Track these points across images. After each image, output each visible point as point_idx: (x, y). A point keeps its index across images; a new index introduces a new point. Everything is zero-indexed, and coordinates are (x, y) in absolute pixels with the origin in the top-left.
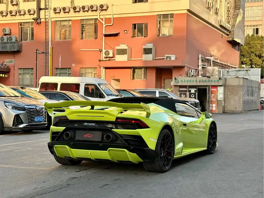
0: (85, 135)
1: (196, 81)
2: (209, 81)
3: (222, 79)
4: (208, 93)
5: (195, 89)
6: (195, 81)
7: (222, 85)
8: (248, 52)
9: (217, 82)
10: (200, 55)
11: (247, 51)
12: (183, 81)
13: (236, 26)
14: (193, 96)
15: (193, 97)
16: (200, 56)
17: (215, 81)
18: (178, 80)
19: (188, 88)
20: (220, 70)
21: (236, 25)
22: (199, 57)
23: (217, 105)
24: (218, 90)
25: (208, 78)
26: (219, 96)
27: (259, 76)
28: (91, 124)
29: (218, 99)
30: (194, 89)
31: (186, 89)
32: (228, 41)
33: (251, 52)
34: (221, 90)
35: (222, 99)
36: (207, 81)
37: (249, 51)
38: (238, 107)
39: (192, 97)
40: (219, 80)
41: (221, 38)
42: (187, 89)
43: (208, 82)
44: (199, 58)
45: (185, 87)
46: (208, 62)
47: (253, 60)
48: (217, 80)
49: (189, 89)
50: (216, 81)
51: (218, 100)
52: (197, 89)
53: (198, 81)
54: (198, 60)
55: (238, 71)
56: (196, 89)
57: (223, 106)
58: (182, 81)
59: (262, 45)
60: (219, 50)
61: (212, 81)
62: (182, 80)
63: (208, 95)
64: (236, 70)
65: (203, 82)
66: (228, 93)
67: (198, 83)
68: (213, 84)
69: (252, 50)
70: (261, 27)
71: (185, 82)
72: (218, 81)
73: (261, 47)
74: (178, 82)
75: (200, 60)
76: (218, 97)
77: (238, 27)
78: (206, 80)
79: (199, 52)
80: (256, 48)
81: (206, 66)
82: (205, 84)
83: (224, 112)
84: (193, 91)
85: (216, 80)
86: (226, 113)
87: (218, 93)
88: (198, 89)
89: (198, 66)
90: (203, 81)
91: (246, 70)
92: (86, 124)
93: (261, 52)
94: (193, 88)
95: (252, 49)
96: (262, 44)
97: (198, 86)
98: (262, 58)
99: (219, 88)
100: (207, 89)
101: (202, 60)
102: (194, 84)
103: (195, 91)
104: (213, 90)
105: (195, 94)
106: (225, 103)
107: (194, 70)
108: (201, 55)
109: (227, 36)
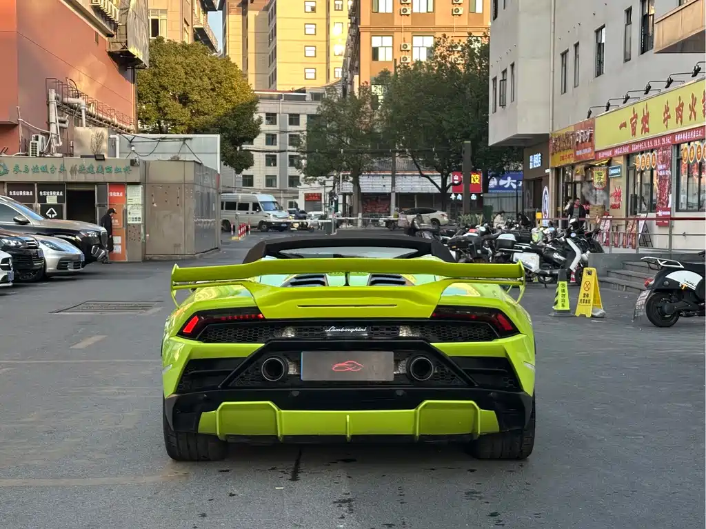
0: (336, 366)
1: (63, 170)
2: (101, 170)
3: (139, 166)
4: (99, 206)
5: (58, 193)
6: (58, 170)
7: (138, 181)
8: (153, 88)
9: (123, 173)
10: (53, 91)
11: (149, 84)
12: (22, 168)
13: (130, 10)
14: (52, 213)
15: (53, 216)
16: (53, 95)
17: (118, 171)
18: (5, 165)
19: (36, 189)
20: (111, 136)
21: (131, 7)
22: (50, 98)
23: (127, 239)
24: (128, 197)
25: (97, 160)
26: (130, 213)
27: (215, 155)
28: (352, 331)
29: (128, 222)
30: (54, 193)
31: (31, 194)
32: (110, 54)
33: (161, 86)
34: (135, 197)
35: (141, 222)
36: (95, 169)
37: (155, 83)
38: (182, 243)
39: (50, 216)
40: (131, 168)
41: (96, 44)
42: (34, 193)
43: (98, 172)
44: (48, 99)
45: (28, 186)
46: (71, 114)
47: (167, 109)
48: (124, 167)
49: (41, 193)
50: (122, 170)
51: (128, 225)
52: (64, 193)
53: (68, 169)
54: (48, 105)
55: (159, 141)
56: (61, 194)
57: (143, 242)
58: (17, 169)
59: (188, 68)
60: (92, 79)
61: (109, 170)
62: (17, 166)
63: (98, 209)
64: (154, 139)
65: (84, 173)
66: (155, 205)
67: (69, 174)
68: (114, 178)
69: (165, 81)
70: (164, 17)
71: (27, 171)
72: (127, 170)
73: (186, 73)
74: (6, 172)
75: (53, 107)
76: (129, 216)
77: (135, 14)
78: (93, 168)
79: (48, 83)
80: (174, 77)
81: (67, 123)
82: (90, 178)
83: (147, 260)
84: (52, 198)
85: (122, 166)
86: (151, 260)
87: (127, 205)
88: (68, 191)
89: (49, 124)
90: (82, 170)
91: (180, 139)
92: (333, 330)
93: (188, 88)
94: (53, 191)
95: (164, 78)
96: (187, 66)
97: (69, 184)
98: (190, 104)
99: (129, 189)
100: (94, 192)
101: (58, 106)
102: (56, 177)
103: (59, 198)
104: (113, 197)
105: (58, 208)
106: (145, 233)
107: (44, 137)
108: (56, 92)
109: (107, 39)
